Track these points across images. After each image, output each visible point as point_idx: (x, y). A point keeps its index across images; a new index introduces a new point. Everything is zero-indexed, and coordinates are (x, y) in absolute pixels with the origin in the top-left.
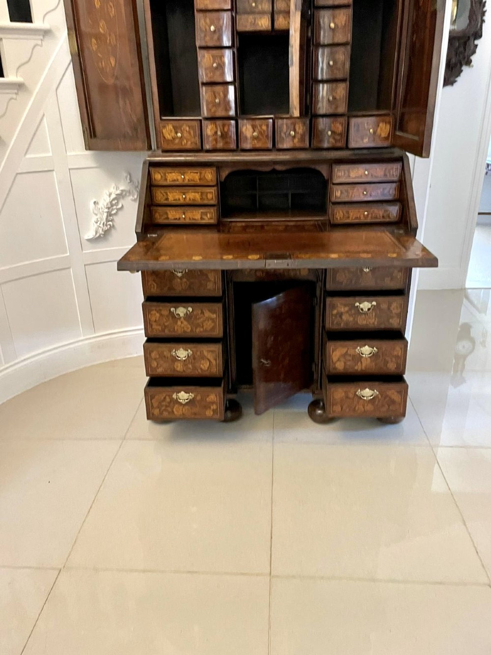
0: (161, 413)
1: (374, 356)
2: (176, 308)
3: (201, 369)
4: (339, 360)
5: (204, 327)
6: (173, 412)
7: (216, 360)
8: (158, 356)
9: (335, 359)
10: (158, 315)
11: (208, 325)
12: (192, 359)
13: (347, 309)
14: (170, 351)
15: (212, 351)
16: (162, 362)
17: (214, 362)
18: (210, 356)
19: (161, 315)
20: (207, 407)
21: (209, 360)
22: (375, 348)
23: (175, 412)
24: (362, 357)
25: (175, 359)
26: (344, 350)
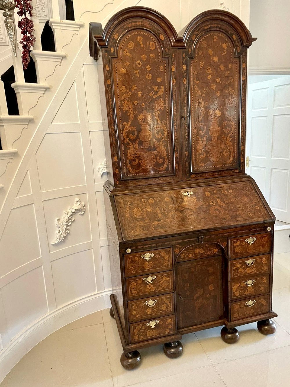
0: (139, 338)
1: (254, 285)
2: (147, 277)
3: (162, 310)
4: (236, 291)
5: (163, 287)
6: (147, 335)
7: (170, 303)
8: (137, 307)
9: (234, 290)
10: (135, 284)
11: (165, 285)
12: (157, 305)
13: (241, 265)
14: (144, 302)
15: (168, 298)
16: (139, 310)
17: (169, 304)
18: (167, 301)
19: (137, 283)
20: (166, 328)
21: (166, 303)
22: (254, 280)
23: (148, 335)
24: (248, 286)
25: (147, 307)
26: (238, 285)
